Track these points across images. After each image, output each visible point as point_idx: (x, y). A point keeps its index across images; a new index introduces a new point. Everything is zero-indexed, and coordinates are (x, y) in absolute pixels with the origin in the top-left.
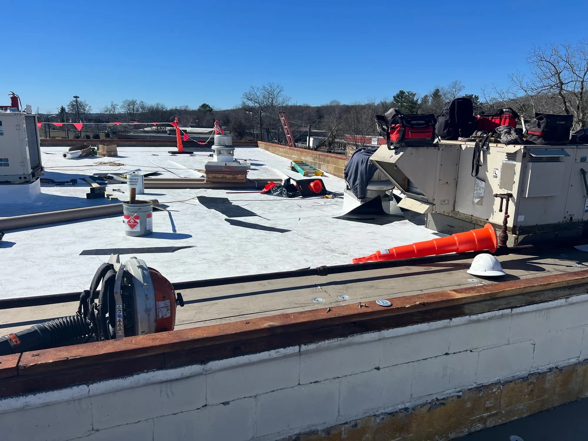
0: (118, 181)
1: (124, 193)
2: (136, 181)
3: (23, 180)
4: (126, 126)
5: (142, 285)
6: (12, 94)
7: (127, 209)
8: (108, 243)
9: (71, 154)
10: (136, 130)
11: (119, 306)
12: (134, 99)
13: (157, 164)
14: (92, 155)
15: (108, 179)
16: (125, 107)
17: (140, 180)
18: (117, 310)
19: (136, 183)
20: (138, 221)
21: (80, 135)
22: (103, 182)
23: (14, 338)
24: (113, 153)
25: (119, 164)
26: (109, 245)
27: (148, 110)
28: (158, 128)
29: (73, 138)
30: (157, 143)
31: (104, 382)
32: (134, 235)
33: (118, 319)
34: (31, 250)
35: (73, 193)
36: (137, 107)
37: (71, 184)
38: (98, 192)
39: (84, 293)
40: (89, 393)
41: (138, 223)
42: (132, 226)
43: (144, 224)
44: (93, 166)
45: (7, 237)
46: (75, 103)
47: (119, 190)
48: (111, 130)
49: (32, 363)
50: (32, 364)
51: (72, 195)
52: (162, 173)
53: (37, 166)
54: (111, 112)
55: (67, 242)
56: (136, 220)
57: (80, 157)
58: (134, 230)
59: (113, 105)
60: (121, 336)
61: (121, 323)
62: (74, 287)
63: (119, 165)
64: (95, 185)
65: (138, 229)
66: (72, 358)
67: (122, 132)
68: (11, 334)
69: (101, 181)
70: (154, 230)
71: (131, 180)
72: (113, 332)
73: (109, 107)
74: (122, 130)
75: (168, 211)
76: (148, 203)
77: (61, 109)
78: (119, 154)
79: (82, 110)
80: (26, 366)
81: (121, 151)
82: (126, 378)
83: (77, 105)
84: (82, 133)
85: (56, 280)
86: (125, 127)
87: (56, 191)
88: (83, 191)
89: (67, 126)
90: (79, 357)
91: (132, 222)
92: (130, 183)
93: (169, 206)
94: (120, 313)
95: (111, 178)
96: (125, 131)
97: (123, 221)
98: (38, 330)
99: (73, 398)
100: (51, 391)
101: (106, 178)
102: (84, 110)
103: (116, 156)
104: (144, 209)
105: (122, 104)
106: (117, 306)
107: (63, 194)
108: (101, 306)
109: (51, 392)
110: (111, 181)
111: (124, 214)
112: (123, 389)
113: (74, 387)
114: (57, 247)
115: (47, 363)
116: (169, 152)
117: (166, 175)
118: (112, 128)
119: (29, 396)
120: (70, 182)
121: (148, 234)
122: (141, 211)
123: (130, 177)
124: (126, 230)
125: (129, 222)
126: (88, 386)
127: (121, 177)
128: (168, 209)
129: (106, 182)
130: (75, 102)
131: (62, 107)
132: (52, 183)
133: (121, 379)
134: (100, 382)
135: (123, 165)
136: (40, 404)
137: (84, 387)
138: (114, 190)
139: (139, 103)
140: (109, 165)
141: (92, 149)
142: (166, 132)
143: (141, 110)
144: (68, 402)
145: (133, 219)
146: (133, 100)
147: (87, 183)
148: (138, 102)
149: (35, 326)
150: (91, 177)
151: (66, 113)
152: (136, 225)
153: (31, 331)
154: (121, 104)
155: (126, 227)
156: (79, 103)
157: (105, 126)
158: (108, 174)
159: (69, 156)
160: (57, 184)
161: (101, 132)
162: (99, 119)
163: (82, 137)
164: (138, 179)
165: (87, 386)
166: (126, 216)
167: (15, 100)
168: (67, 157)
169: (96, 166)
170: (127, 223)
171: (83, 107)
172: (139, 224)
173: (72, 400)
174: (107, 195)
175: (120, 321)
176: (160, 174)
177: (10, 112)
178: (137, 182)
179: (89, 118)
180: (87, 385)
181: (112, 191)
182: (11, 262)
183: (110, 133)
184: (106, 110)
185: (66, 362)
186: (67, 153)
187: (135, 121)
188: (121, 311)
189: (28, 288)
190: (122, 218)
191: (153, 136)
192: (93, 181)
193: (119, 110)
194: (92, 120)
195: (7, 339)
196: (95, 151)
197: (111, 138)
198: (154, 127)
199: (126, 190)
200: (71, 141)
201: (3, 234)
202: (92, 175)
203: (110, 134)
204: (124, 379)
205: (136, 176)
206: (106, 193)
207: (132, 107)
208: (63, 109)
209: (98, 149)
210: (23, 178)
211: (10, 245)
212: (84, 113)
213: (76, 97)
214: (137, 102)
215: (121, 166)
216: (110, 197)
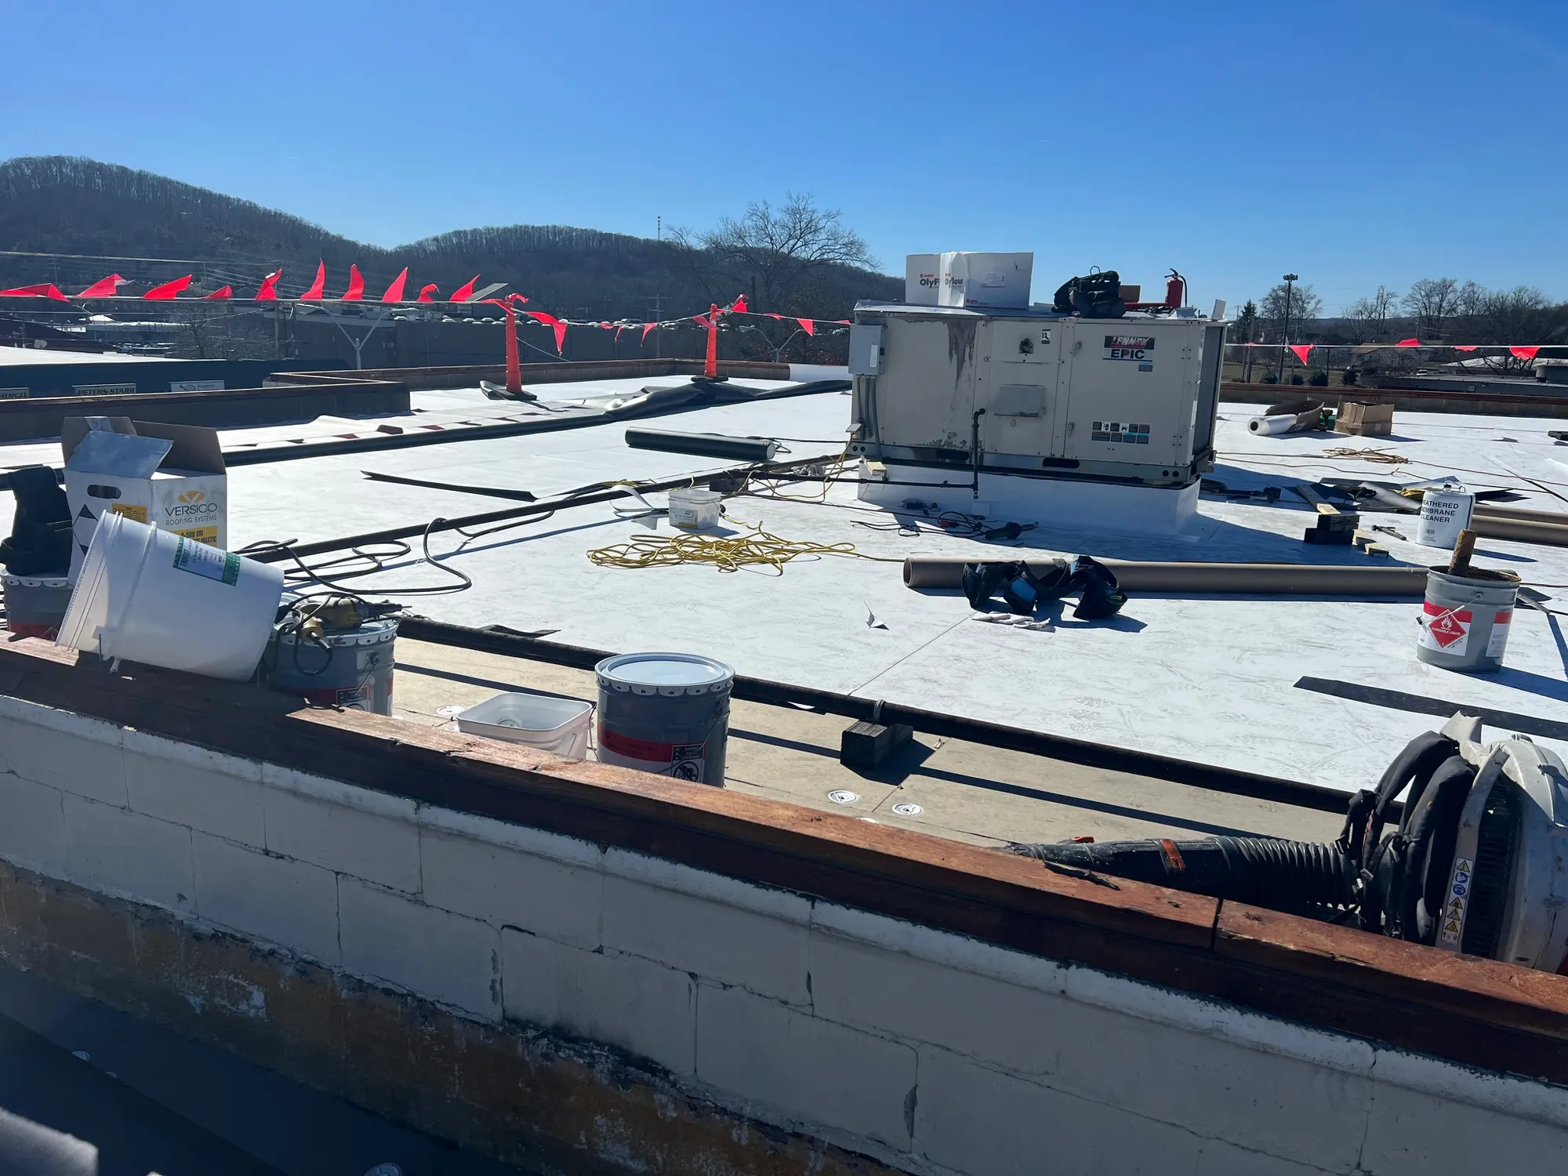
0: (1386, 504)
1: (1404, 539)
2: (1448, 509)
3: (1170, 478)
4: (1408, 354)
5: (1551, 826)
6: (1173, 276)
7: (1440, 588)
8: (1370, 671)
9: (1269, 422)
10: (1436, 366)
11: (1465, 863)
12: (1449, 278)
13: (1507, 467)
14: (1320, 427)
15: (1361, 496)
16: (1417, 300)
17: (1463, 508)
18: (1457, 871)
19: (1449, 516)
20: (1465, 626)
21: (1277, 375)
22: (1347, 502)
23: (1173, 852)
24: (1378, 427)
25: (1394, 457)
26: (1369, 675)
27: (1485, 308)
28: (1506, 360)
29: (1261, 382)
30: (1515, 406)
31: (1420, 1058)
32: (1447, 665)
33: (1453, 896)
34: (1179, 648)
35: (1269, 524)
36: (1453, 301)
37: (1265, 498)
38: (1338, 528)
39: (1362, 798)
40: (1371, 1068)
41: (1463, 632)
42: (1443, 639)
43: (1479, 637)
44: (1322, 457)
45: (1131, 608)
46: (1281, 294)
47: (1390, 531)
48: (1362, 364)
49: (1247, 934)
50: (1247, 937)
51: (1268, 527)
52: (1524, 494)
53: (1204, 450)
54: (1373, 316)
55: (1264, 646)
56: (1461, 624)
57: (1292, 433)
58: (1448, 650)
59: (1382, 297)
60: (1448, 947)
61: (1461, 912)
62: (1287, 767)
63: (1394, 460)
64: (1326, 509)
65: (1458, 649)
66: (1345, 960)
67: (1395, 370)
68: (1167, 841)
69: (1341, 501)
70: (1508, 662)
71: (1434, 508)
72: (1426, 926)
73: (1372, 300)
74: (1395, 364)
75: (1547, 612)
76: (1505, 580)
77: (1246, 308)
78: (1395, 430)
79: (1296, 312)
80: (1233, 936)
81: (1403, 421)
82: (1482, 1074)
83: (1287, 298)
84: (1284, 369)
85: (1240, 735)
86: (1404, 356)
87: (1228, 513)
88: (1295, 522)
89: (1251, 354)
90: (1363, 965)
91: (1446, 626)
92: (1430, 515)
93: (1549, 598)
94: (1464, 882)
95: (1370, 494)
96: (1402, 368)
97: (1419, 619)
98: (1224, 852)
99: (1329, 1063)
100: (1283, 1021)
101: (1355, 492)
102: (1303, 309)
103: (1385, 434)
104: (1491, 594)
105: (1410, 291)
106: (1459, 862)
107: (1245, 522)
108: (1415, 847)
109: (1281, 1024)
110: (1369, 501)
111: (1426, 600)
112: (1466, 1101)
113: (1340, 1037)
114: (1237, 652)
115: (1281, 947)
116: (1552, 434)
117: (1536, 503)
118: (1366, 359)
119: (1230, 1010)
120: (1264, 494)
121: (1488, 668)
122: (1482, 599)
123: (1435, 498)
124: (1423, 645)
125: (1436, 625)
126: (1375, 1050)
127: (1399, 494)
128: (1546, 604)
129: (1355, 504)
130: (1283, 291)
131: (1249, 304)
132: (1220, 492)
133: (1467, 1070)
134: (1408, 1055)
135: (1406, 461)
136: (1251, 1041)
137: (1362, 1048)
138: (1375, 528)
139: (1460, 289)
140: (1365, 459)
141: (1323, 412)
142: (1530, 373)
143: (1461, 308)
144: (1316, 1066)
145: (1452, 620)
146: (1445, 281)
147: (1304, 500)
148: (1458, 286)
149: (1217, 841)
150: (1316, 487)
151: (1256, 319)
152: (1456, 637)
153: (1209, 848)
154: (1405, 292)
155: (1425, 638)
156: (1293, 294)
157: (1350, 354)
158: (1362, 482)
159: (1263, 427)
160: (1233, 495)
161: (1333, 370)
162: (1337, 333)
163: (1283, 381)
164: (1456, 506)
165: (1370, 1049)
166: (1433, 607)
167: (1176, 288)
168: (1258, 431)
169: (1329, 457)
170: (1431, 626)
171: (1300, 303)
172: (1465, 637)
173: (1326, 1067)
174: (1357, 538)
175: (1456, 904)
176: (1517, 498)
177: (1176, 318)
178: (1452, 513)
179: (1309, 332)
180: (1372, 1046)
181: (1370, 529)
182: (1139, 666)
183: (1359, 371)
184: (1360, 308)
185: (1328, 963)
186: (1262, 419)
187: (1438, 338)
188: (1466, 876)
189: (1179, 739)
190: (1417, 609)
191: (1487, 384)
192: (1322, 499)
193: (1396, 308)
194: (1318, 335)
195: (1156, 849)
196: (1330, 418)
197: (1359, 386)
198: (1495, 359)
199: (1414, 532)
200: (1254, 388)
201: (1125, 600)
202: (1318, 482)
203: (1359, 374)
204: (1478, 1074)
205: (1453, 495)
206: (1357, 533)
207: (1437, 299)
208: (1249, 309)
209: (1340, 414)
210: (1171, 474)
211: (1134, 626)
212: (1300, 320)
213: (1291, 278)
214: (1456, 285)
215: (1397, 465)
216: (1368, 546)
